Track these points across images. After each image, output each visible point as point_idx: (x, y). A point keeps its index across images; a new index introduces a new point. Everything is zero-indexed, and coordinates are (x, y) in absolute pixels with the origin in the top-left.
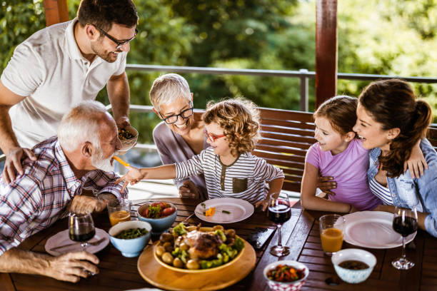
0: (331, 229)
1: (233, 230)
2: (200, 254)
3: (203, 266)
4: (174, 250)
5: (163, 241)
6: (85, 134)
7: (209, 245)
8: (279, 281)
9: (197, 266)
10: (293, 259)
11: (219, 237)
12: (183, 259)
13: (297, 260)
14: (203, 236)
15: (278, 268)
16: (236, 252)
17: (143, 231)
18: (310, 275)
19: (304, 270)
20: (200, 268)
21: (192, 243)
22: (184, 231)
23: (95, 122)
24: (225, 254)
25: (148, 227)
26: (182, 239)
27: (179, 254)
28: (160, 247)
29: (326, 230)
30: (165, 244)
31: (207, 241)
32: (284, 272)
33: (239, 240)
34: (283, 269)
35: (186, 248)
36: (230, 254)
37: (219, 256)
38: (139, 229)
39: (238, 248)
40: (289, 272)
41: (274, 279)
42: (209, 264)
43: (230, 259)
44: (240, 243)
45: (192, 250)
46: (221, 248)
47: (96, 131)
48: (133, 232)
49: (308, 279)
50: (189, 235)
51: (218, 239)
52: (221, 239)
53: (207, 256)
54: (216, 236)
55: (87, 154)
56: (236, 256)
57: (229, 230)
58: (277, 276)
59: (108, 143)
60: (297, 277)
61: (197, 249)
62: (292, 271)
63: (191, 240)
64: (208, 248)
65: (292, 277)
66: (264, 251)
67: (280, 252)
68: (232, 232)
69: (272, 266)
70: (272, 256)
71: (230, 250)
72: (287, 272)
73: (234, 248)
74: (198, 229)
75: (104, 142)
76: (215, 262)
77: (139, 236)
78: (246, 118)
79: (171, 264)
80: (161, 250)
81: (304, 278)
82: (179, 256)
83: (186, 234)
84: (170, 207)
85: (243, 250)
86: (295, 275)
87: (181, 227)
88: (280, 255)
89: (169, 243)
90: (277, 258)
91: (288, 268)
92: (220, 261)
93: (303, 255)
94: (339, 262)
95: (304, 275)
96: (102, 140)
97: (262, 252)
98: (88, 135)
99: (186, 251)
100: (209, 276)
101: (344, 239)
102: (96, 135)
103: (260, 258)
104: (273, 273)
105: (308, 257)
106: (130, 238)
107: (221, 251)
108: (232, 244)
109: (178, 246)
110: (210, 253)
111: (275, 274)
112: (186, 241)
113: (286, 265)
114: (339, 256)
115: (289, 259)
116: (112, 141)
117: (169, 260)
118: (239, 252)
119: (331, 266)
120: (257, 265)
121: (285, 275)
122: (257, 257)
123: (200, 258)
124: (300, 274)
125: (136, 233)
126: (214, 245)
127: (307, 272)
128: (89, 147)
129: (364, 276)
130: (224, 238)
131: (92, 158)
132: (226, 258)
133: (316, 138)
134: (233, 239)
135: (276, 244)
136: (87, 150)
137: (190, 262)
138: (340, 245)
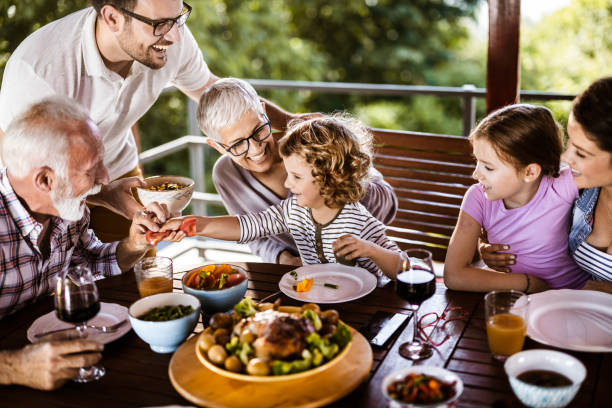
0: (504, 315)
1: (334, 311)
2: (272, 349)
3: (276, 370)
4: (229, 341)
5: (215, 326)
6: (43, 154)
7: (289, 335)
8: (409, 402)
9: (265, 370)
10: (437, 365)
11: (307, 321)
12: (243, 356)
13: (446, 366)
14: (280, 319)
15: (409, 378)
16: (336, 348)
17: (186, 310)
18: (464, 393)
19: (455, 383)
20: (271, 373)
21: (261, 331)
22: (252, 310)
23: (65, 136)
24: (316, 351)
25: (195, 304)
26: (246, 323)
27: (238, 347)
28: (209, 336)
29: (497, 317)
30: (218, 332)
31: (287, 327)
32: (417, 385)
33: (344, 328)
34: (417, 380)
35: (250, 339)
36: (326, 351)
37: (306, 354)
38: (181, 306)
39: (340, 342)
40: (428, 387)
41: (400, 397)
42: (286, 367)
43: (325, 360)
44: (344, 333)
45: (260, 343)
46: (309, 339)
47: (62, 152)
48: (170, 311)
49: (461, 399)
50: (259, 317)
51: (305, 325)
52: (313, 325)
53: (286, 353)
54: (303, 320)
55: (43, 186)
56: (335, 355)
57: (328, 312)
58: (405, 392)
59: (82, 173)
60: (441, 396)
61: (268, 340)
62: (433, 385)
63: (260, 325)
64: (289, 340)
65: (433, 395)
66: (388, 350)
67: (415, 352)
68: (333, 314)
69: (399, 376)
70: (401, 359)
71: (326, 345)
72: (422, 386)
73: (332, 341)
74: (275, 309)
75: (74, 171)
76: (297, 364)
77: (179, 317)
78: (348, 148)
79: (221, 366)
80: (208, 341)
81: (455, 399)
82: (238, 352)
83: (253, 315)
84: (237, 272)
85: (350, 344)
86: (438, 392)
87: (247, 305)
88: (416, 357)
89: (224, 330)
90: (411, 362)
91: (426, 379)
92: (305, 363)
93: (456, 359)
94: (519, 372)
95: (454, 393)
96: (71, 168)
97: (385, 352)
98: (48, 156)
99: (251, 345)
100: (286, 389)
101: (528, 333)
102: (62, 157)
103: (381, 361)
104: (399, 387)
105: (464, 363)
106: (164, 320)
107: (310, 347)
108: (330, 335)
109: (237, 335)
110: (290, 349)
111: (402, 390)
112: (252, 326)
113: (423, 375)
114: (518, 362)
115: (429, 365)
116: (88, 171)
117: (219, 358)
118: (341, 349)
119: (505, 378)
120: (373, 372)
121: (420, 391)
122: (375, 360)
123: (273, 357)
124: (447, 390)
125: (173, 313)
126: (298, 335)
127: (460, 388)
128: (49, 175)
129: (563, 399)
130: (318, 324)
131: (52, 195)
132: (318, 359)
133: (474, 176)
134: (334, 327)
135: (410, 339)
136: (45, 180)
137: (254, 361)
138: (521, 343)
